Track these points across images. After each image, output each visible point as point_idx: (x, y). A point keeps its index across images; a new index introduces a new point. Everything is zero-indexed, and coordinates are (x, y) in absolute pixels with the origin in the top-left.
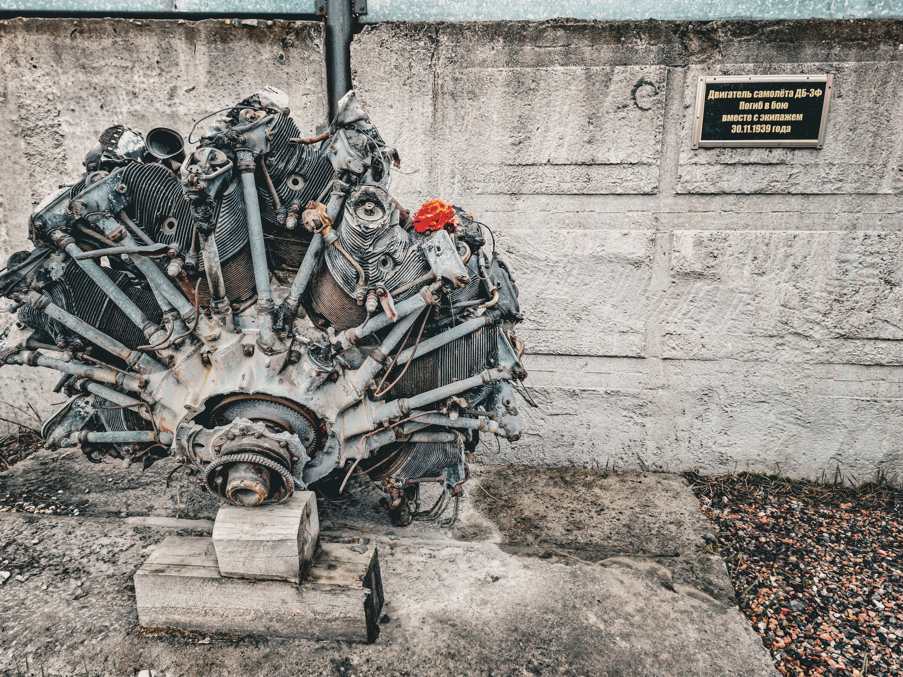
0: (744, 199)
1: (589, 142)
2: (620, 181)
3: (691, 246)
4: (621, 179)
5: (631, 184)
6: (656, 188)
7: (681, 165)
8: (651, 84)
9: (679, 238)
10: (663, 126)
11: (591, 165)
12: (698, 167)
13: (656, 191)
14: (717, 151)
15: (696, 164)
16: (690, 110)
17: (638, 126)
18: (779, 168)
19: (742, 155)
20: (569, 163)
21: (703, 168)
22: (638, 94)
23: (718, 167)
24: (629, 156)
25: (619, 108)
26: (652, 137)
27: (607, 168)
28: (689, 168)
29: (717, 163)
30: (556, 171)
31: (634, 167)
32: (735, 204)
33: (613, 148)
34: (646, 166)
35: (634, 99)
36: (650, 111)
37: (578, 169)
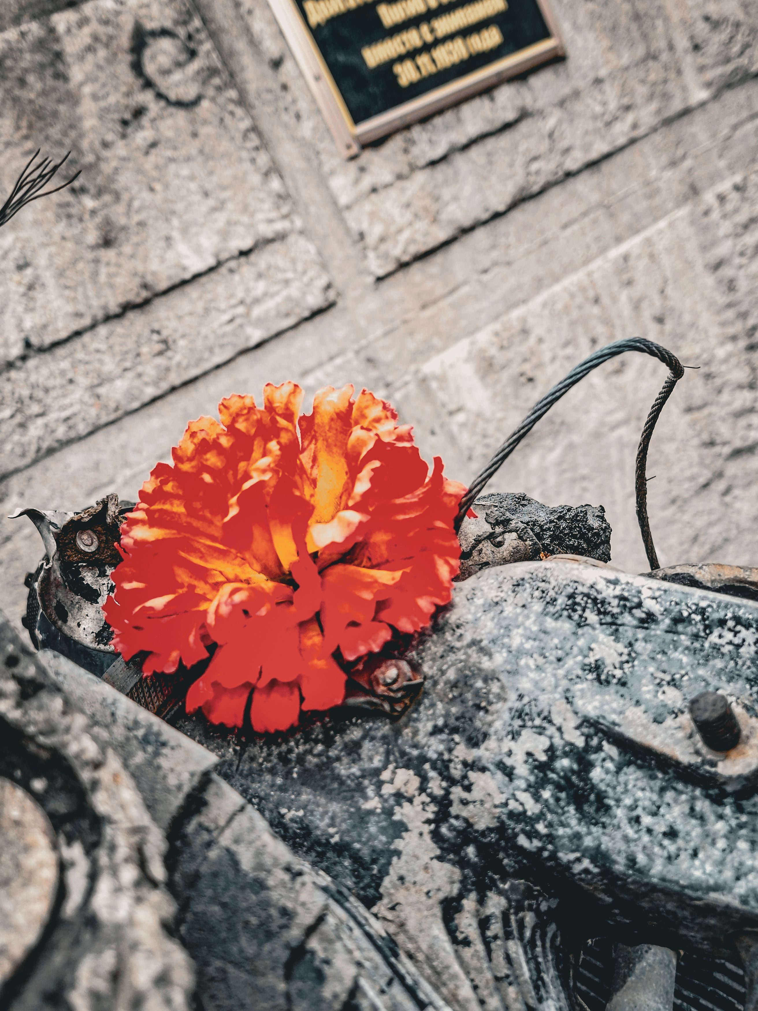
0: (501, 225)
1: (107, 243)
2: (241, 310)
3: (475, 382)
4: (242, 302)
5: (270, 304)
6: (328, 287)
7: (348, 207)
8: (164, 33)
9: (442, 379)
10: (255, 129)
11: (147, 302)
12: (383, 194)
13: (332, 295)
14: (397, 143)
15: (374, 190)
16: (288, 66)
17: (201, 152)
18: (524, 127)
19: (447, 128)
20: (86, 321)
21: (393, 193)
22: (150, 68)
23: (421, 177)
24: (225, 235)
25: (125, 123)
26: (247, 166)
27: (193, 291)
28: (367, 207)
29: (413, 168)
30: (65, 365)
31: (253, 257)
32: (494, 247)
33: (176, 234)
34: (277, 246)
35: (148, 84)
36: (205, 104)
37: (119, 328)
